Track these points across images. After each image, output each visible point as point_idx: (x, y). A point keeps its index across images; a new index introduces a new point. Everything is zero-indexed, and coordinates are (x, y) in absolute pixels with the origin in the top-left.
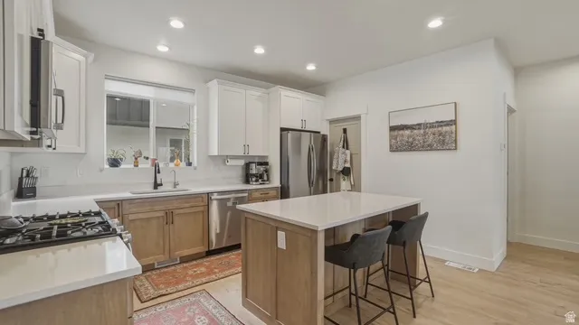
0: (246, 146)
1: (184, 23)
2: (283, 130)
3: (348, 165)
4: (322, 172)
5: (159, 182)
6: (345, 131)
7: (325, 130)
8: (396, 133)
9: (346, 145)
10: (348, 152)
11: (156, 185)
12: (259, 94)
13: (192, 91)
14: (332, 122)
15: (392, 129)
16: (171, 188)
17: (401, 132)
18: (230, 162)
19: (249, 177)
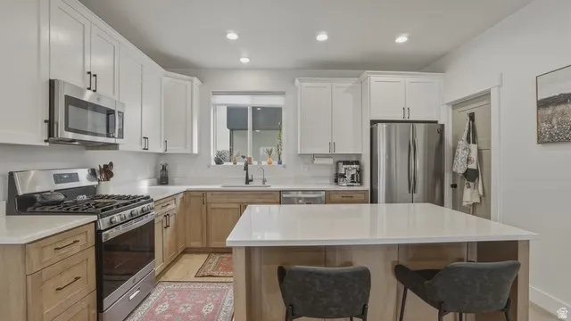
0: (332, 145)
1: (239, 34)
2: (373, 122)
3: (473, 166)
4: (437, 174)
5: (250, 178)
6: (472, 117)
7: (445, 117)
8: (549, 111)
9: (472, 136)
10: (474, 148)
11: (248, 181)
12: (350, 84)
13: (282, 94)
14: (455, 105)
15: (543, 104)
16: (261, 184)
17: (559, 108)
18: (317, 161)
19: (338, 178)
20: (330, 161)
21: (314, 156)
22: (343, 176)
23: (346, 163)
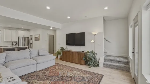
2: (19, 37)
3: (31, 43)
15: (35, 37)
18: (8, 42)
19: (13, 44)
20: (11, 42)
21: (8, 41)
22: (14, 44)
23: (14, 42)
